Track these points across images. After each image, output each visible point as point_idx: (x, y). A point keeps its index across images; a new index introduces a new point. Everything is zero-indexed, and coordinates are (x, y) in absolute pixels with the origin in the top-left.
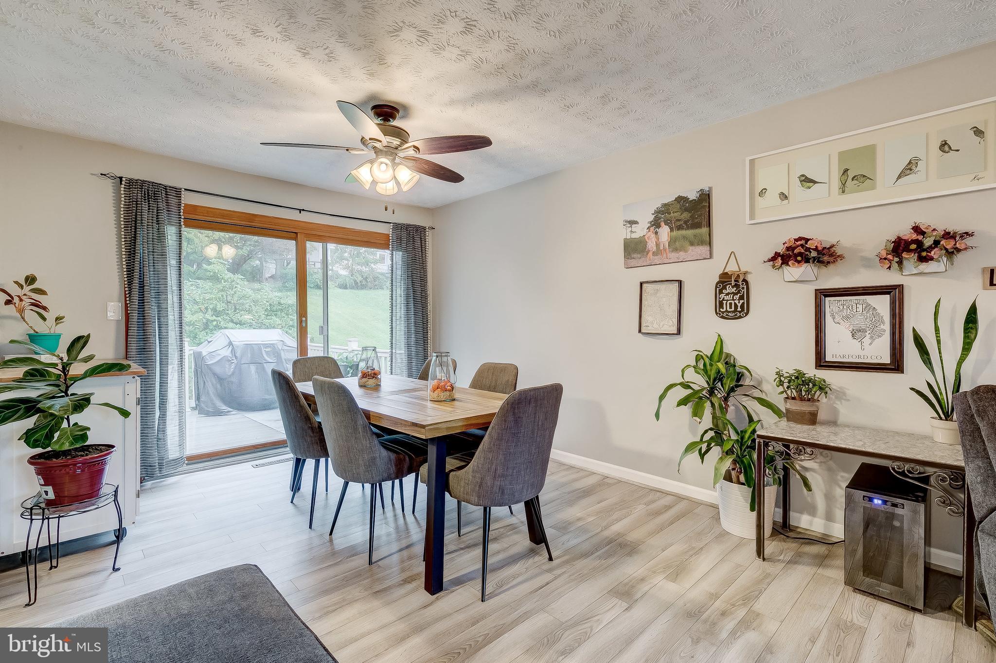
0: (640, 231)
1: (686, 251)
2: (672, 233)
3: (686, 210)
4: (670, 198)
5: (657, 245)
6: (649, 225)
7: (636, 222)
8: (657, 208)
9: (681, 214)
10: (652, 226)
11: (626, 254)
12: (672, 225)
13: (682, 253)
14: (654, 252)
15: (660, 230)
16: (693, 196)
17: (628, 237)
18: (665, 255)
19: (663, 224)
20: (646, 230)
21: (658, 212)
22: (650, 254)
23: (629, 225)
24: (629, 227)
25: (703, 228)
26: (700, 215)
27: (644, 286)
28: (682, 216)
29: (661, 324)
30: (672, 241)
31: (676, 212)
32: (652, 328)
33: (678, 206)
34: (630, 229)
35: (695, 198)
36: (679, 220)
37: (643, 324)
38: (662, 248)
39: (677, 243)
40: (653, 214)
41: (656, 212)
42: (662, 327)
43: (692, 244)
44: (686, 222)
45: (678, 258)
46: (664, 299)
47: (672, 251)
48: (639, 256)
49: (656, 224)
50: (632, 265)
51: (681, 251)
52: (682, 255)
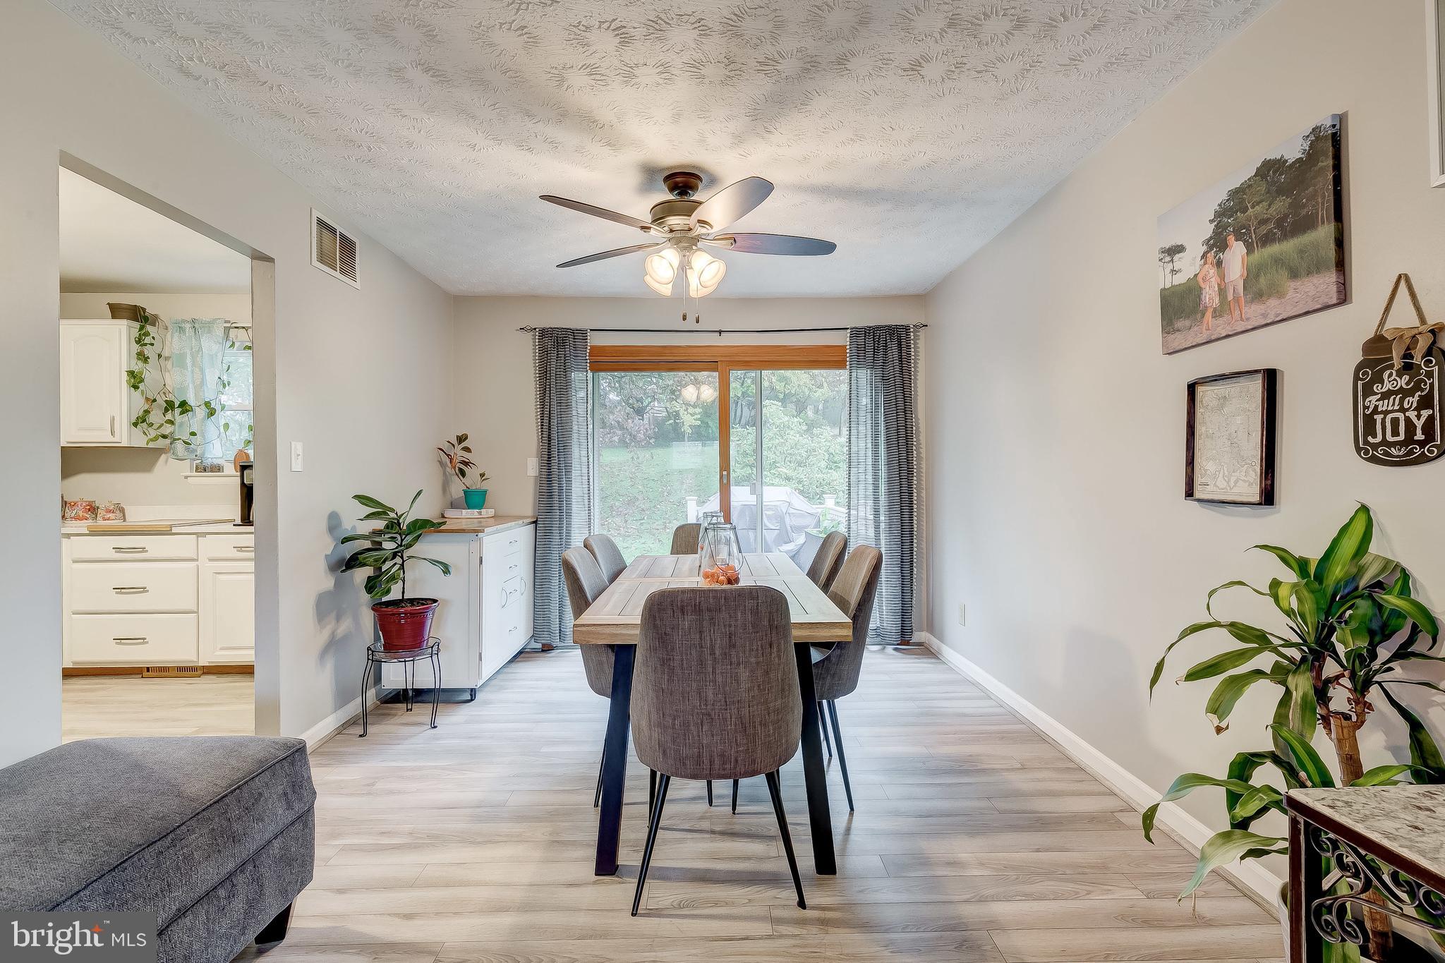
0: (1189, 266)
1: (1281, 295)
2: (1251, 258)
3: (1281, 191)
4: (1245, 172)
5: (1222, 292)
6: (1205, 248)
7: (1179, 249)
8: (1220, 205)
9: (1270, 205)
10: (1211, 248)
11: (1165, 323)
12: (1251, 237)
13: (1273, 302)
14: (1215, 310)
15: (1226, 256)
16: (1293, 151)
17: (1168, 285)
18: (1237, 313)
19: (1231, 238)
20: (1199, 262)
21: (1223, 213)
22: (1209, 314)
23: (1168, 259)
24: (1169, 262)
25: (1320, 228)
26: (1313, 197)
27: (1200, 390)
28: (1271, 210)
29: (1233, 479)
30: (1252, 277)
31: (1258, 203)
32: (1215, 489)
33: (1263, 187)
34: (1170, 266)
35: (1300, 155)
36: (1264, 222)
37: (1198, 479)
38: (1230, 297)
39: (1262, 280)
40: (1211, 221)
41: (1218, 215)
42: (1235, 486)
43: (1294, 274)
44: (1280, 223)
45: (1264, 315)
46: (1238, 420)
47: (1252, 301)
48: (1187, 323)
49: (1218, 243)
50: (1176, 345)
51: (1270, 296)
52: (1273, 307)
